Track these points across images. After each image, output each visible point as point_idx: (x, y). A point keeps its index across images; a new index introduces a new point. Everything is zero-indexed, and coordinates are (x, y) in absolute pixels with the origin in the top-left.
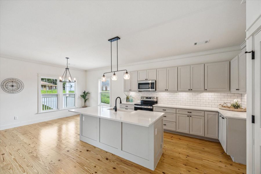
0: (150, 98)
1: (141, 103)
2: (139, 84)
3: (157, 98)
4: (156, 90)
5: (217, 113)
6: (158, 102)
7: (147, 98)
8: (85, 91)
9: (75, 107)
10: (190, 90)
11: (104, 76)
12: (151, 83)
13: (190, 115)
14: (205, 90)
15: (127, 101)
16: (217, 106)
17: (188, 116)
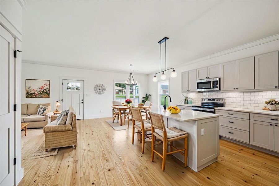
1: (202, 105)
3: (223, 100)
6: (225, 105)
7: (209, 100)
8: (147, 94)
11: (155, 76)
12: (213, 81)
13: (275, 124)
15: (185, 103)
17: (271, 125)
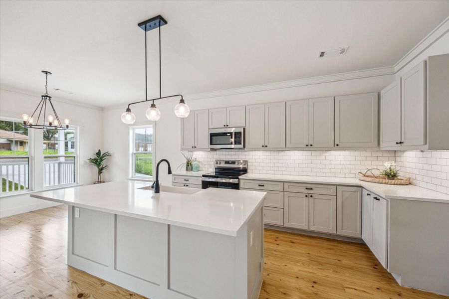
0: (234, 163)
1: (216, 172)
2: (212, 135)
3: (246, 162)
4: (244, 147)
5: (359, 188)
6: (248, 171)
7: (227, 162)
8: (99, 151)
9: (75, 184)
10: (309, 146)
11: (128, 110)
12: (235, 133)
13: (310, 195)
14: (336, 146)
15: (187, 170)
16: (353, 175)
17: (306, 196)
